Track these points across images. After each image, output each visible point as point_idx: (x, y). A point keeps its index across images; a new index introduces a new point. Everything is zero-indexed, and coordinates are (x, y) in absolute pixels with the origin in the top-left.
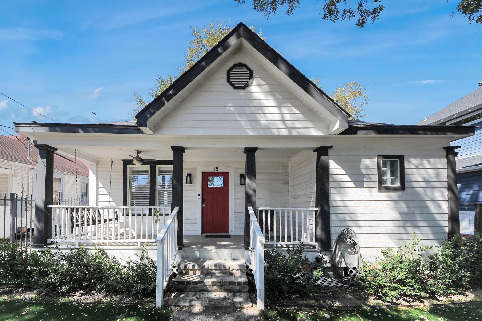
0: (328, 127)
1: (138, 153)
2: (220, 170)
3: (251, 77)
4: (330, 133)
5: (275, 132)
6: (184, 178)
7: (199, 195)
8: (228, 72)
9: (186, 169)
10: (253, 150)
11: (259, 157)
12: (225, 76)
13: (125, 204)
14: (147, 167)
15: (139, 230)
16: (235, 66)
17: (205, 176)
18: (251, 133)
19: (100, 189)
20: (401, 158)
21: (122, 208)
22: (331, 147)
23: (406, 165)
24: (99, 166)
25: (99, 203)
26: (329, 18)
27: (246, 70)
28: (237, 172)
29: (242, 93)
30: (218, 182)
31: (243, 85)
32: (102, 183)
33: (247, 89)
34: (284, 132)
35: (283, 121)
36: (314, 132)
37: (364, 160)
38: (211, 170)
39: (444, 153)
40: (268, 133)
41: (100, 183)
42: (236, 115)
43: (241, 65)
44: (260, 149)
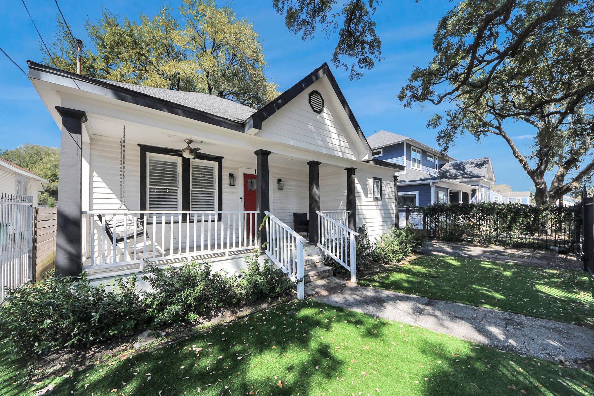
0: (359, 156)
1: (189, 143)
3: (323, 105)
4: (361, 160)
5: (336, 153)
7: (241, 198)
8: (310, 96)
9: (227, 168)
10: (316, 164)
11: (321, 170)
12: (308, 98)
13: (143, 207)
15: (167, 243)
16: (314, 92)
17: (246, 177)
19: (95, 185)
20: (380, 180)
21: (138, 214)
22: (357, 168)
23: (382, 185)
24: (93, 147)
25: (95, 207)
27: (320, 98)
28: (275, 177)
29: (318, 116)
31: (319, 110)
32: (99, 175)
33: (321, 115)
34: (340, 155)
35: (340, 146)
36: (353, 158)
37: (368, 179)
39: (393, 179)
40: (331, 153)
41: (95, 174)
42: (315, 134)
43: (318, 93)
44: (323, 163)
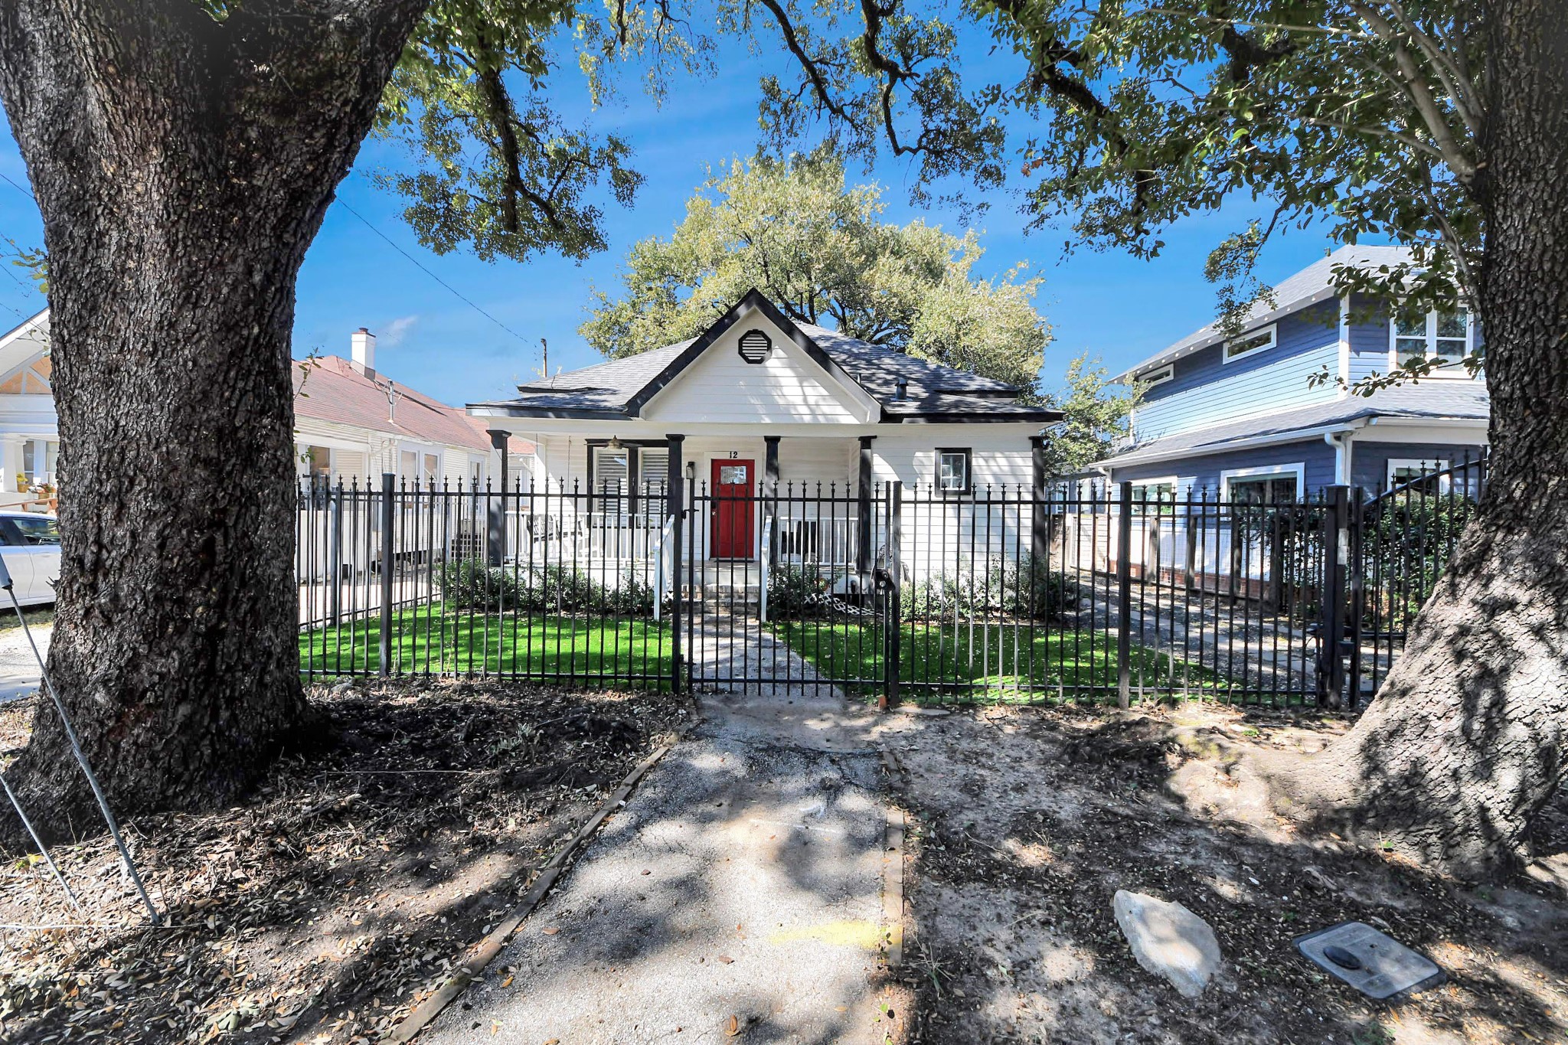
0: (862, 414)
2: (739, 457)
3: (769, 348)
4: (867, 420)
5: (799, 418)
6: (684, 468)
8: (741, 341)
9: (686, 454)
10: (776, 439)
11: (782, 448)
12: (737, 346)
14: (625, 451)
16: (749, 333)
17: (716, 465)
18: (767, 420)
20: (968, 451)
22: (872, 437)
23: (974, 462)
26: (919, 205)
27: (763, 339)
29: (757, 368)
30: (738, 476)
31: (759, 359)
33: (764, 364)
35: (807, 404)
36: (847, 419)
37: (918, 454)
38: (726, 456)
39: (1030, 444)
40: (790, 419)
42: (749, 396)
43: (755, 332)
44: (782, 438)
